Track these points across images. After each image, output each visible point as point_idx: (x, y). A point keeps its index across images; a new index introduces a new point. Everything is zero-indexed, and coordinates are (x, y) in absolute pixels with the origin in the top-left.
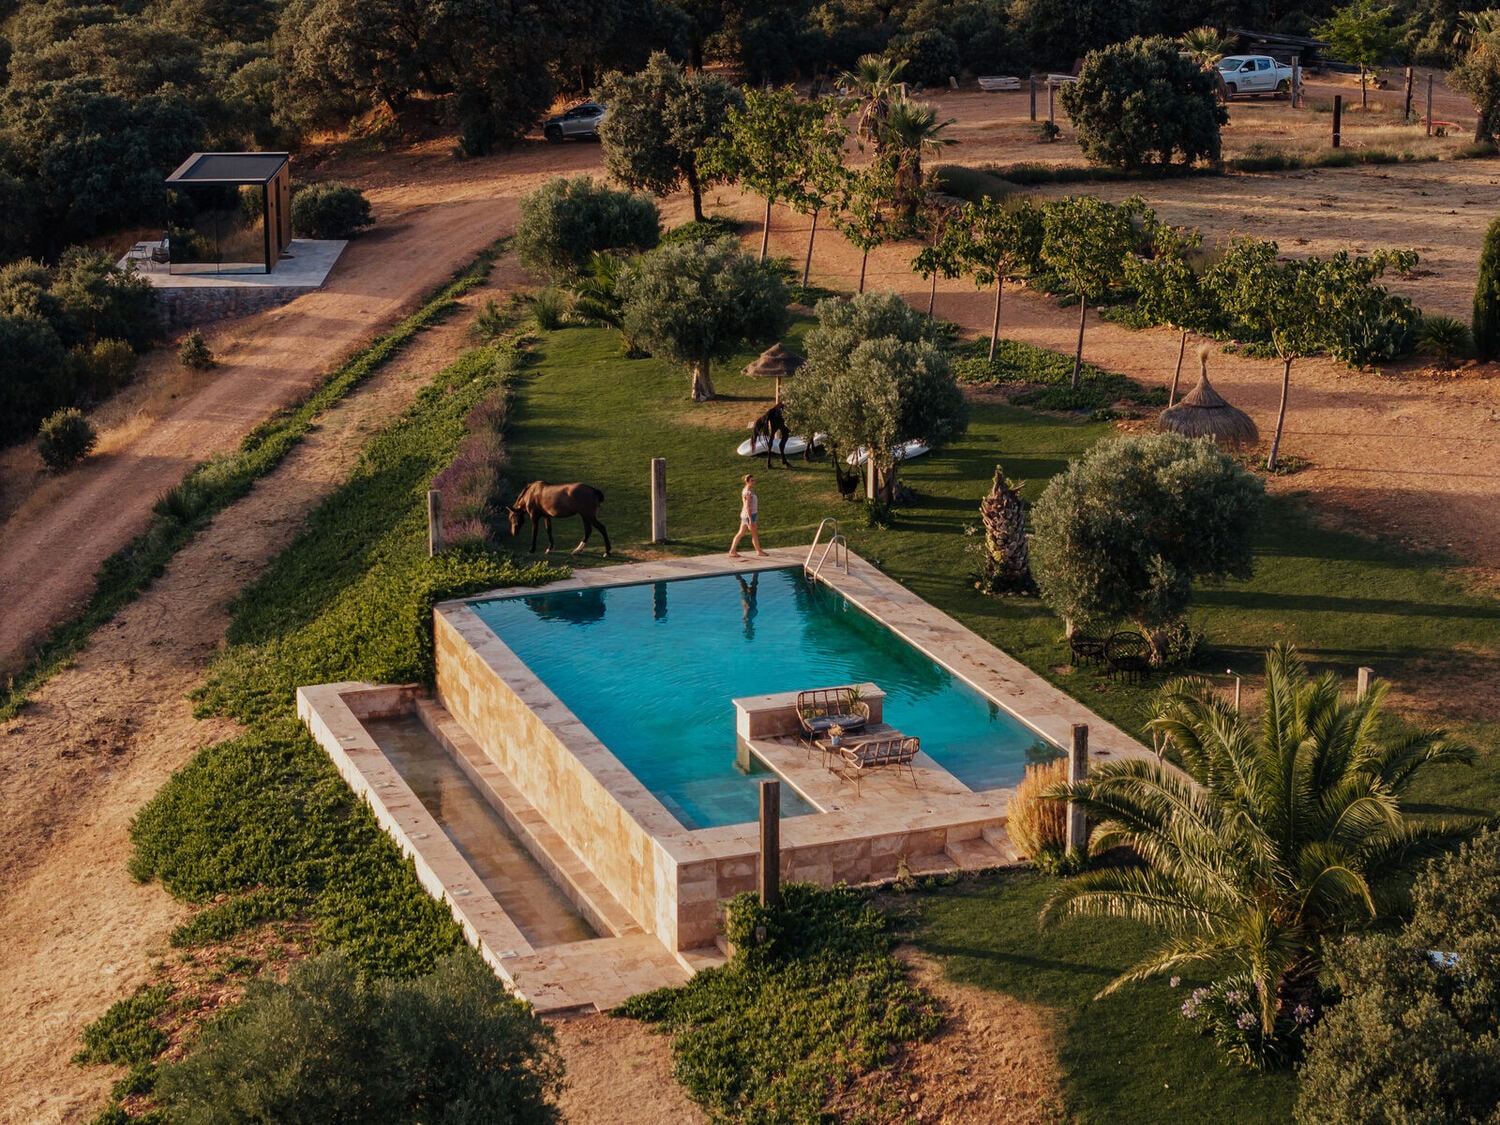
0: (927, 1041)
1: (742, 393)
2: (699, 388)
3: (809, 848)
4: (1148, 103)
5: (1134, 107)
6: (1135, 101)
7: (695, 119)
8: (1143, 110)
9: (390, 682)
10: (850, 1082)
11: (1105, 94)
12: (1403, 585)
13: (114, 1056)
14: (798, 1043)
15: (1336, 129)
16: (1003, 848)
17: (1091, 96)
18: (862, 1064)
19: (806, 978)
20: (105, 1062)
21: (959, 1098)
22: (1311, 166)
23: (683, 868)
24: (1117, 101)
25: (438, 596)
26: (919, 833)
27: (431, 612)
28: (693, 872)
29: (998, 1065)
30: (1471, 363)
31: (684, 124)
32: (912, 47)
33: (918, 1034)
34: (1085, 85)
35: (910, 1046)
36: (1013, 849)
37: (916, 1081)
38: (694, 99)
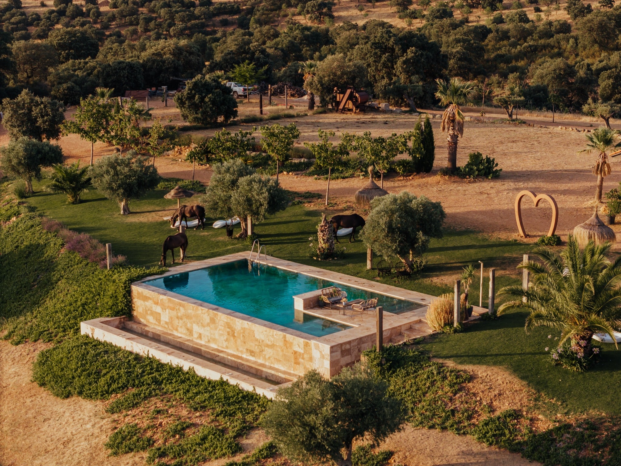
0: (469, 382)
1: (138, 211)
2: (124, 210)
3: (365, 337)
4: (214, 99)
5: (210, 101)
6: (210, 98)
7: (47, 115)
8: (213, 102)
9: (115, 316)
10: (451, 400)
11: (197, 96)
12: (465, 240)
13: (131, 450)
14: (419, 392)
15: (261, 107)
16: (424, 329)
17: (191, 97)
18: (452, 392)
19: (407, 373)
20: (127, 453)
21: (495, 396)
22: (267, 120)
23: (332, 347)
24: (202, 99)
25: (132, 280)
26: (394, 328)
27: (130, 287)
28: (335, 349)
29: (500, 385)
30: (415, 173)
31: (43, 117)
32: (64, 90)
33: (465, 380)
34: (188, 94)
35: (464, 385)
36: (430, 328)
37: (474, 394)
38: (45, 107)
